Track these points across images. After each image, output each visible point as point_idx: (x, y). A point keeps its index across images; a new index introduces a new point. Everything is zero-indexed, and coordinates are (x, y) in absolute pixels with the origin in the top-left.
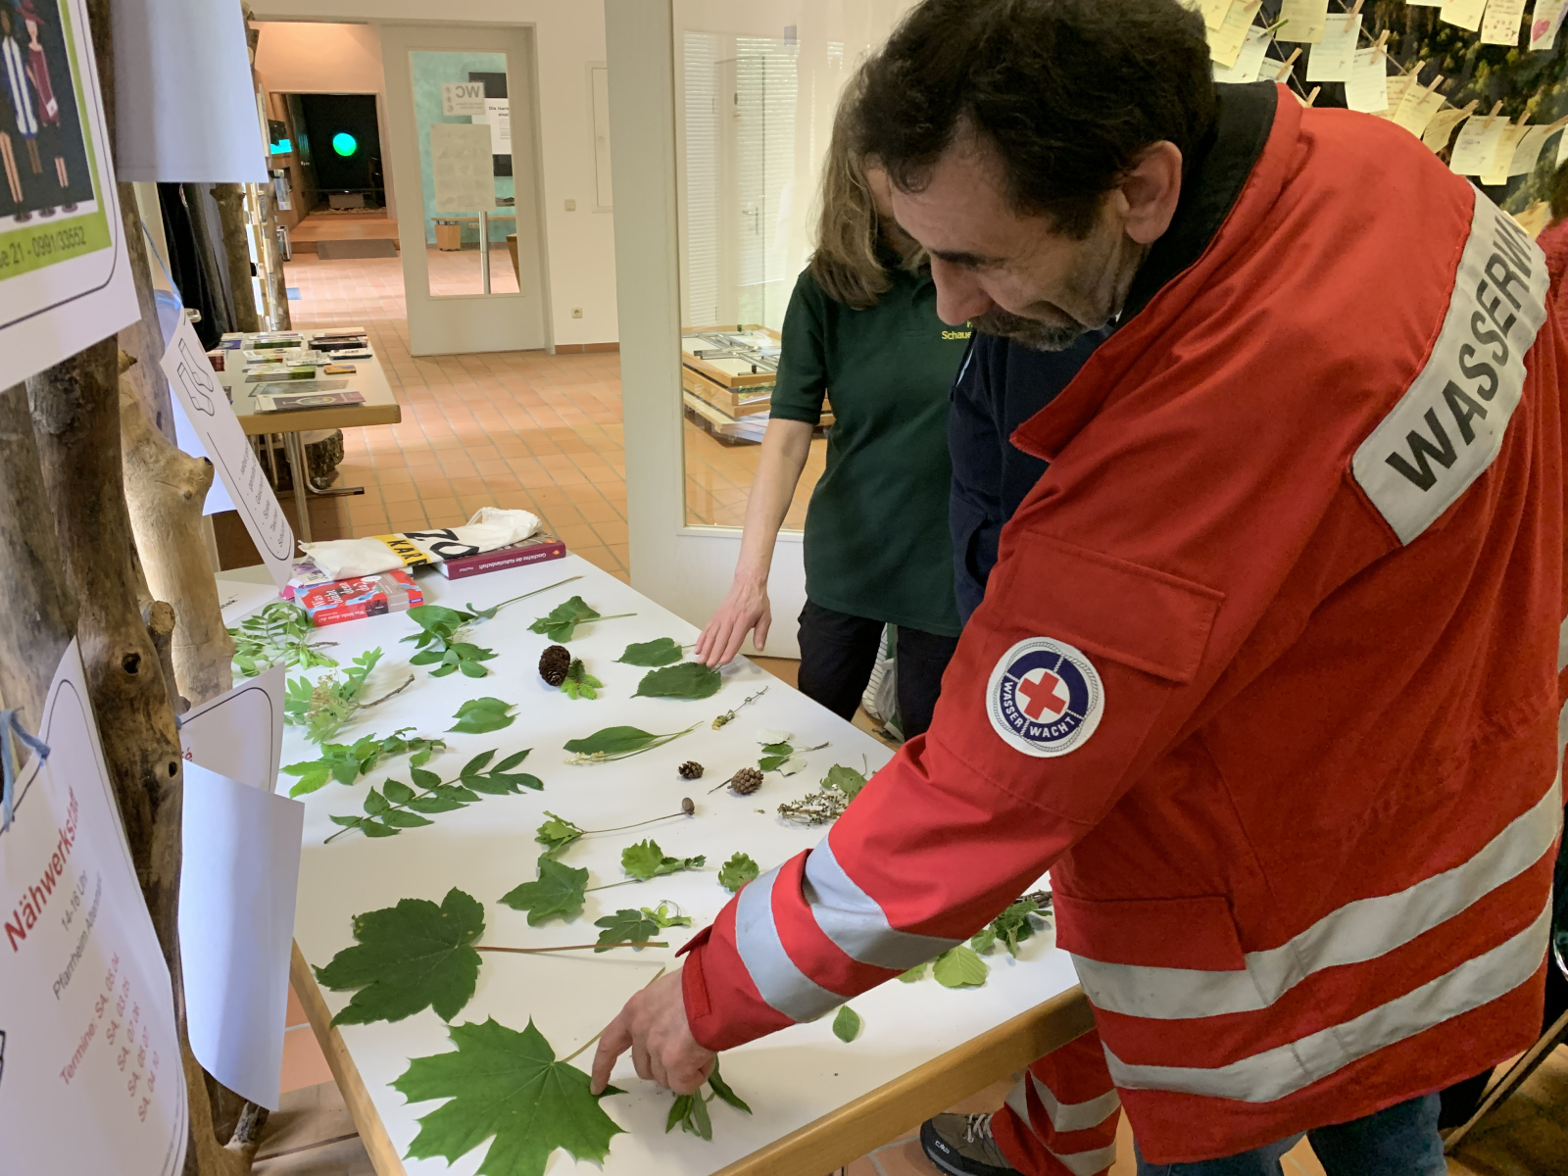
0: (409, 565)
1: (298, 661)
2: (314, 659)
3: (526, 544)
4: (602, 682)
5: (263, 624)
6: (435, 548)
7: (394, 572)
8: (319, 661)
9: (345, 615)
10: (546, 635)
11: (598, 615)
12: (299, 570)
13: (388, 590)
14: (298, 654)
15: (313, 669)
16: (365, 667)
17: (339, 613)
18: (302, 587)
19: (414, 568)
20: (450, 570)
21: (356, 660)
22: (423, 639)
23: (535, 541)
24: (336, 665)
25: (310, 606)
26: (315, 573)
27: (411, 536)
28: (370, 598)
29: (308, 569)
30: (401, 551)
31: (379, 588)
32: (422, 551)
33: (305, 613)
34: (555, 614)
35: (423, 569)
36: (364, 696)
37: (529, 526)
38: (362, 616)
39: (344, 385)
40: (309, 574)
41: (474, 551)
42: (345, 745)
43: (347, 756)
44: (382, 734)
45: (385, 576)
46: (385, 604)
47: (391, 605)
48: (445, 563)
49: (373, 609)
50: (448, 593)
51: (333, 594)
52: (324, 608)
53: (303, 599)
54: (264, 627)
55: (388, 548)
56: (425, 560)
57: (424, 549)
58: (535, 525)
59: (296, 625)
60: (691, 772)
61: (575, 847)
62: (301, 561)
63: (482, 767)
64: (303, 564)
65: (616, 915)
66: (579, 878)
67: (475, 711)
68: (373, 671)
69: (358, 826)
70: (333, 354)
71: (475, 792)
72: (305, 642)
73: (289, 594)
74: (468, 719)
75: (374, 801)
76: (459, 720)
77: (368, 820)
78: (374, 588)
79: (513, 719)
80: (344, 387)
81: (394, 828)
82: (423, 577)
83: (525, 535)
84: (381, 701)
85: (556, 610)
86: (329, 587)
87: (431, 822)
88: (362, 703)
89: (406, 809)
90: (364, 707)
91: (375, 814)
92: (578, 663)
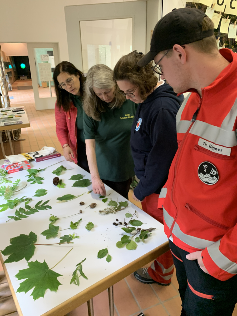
0: (28, 160)
1: (4, 182)
2: (7, 181)
3: (53, 154)
4: (66, 184)
6: (34, 156)
7: (25, 161)
9: (14, 171)
10: (55, 174)
11: (66, 169)
12: (6, 161)
13: (23, 166)
14: (4, 180)
15: (7, 183)
16: (17, 183)
18: (6, 165)
20: (37, 160)
21: (15, 181)
22: (30, 176)
23: (55, 153)
24: (12, 182)
25: (7, 169)
26: (9, 162)
27: (29, 153)
29: (7, 161)
31: (22, 165)
32: (31, 157)
33: (6, 171)
35: (31, 160)
36: (17, 189)
37: (53, 150)
38: (18, 171)
40: (7, 162)
41: (42, 156)
42: (12, 200)
43: (12, 203)
44: (20, 198)
45: (23, 162)
46: (23, 168)
47: (24, 169)
49: (20, 170)
50: (36, 166)
51: (12, 167)
52: (10, 170)
53: (6, 168)
55: (24, 156)
56: (31, 159)
59: (4, 174)
60: (82, 204)
61: (57, 221)
62: (6, 159)
63: (40, 204)
64: (7, 160)
65: (64, 236)
66: (57, 228)
67: (39, 192)
68: (19, 184)
69: (13, 218)
70: (17, 112)
71: (38, 210)
72: (6, 177)
73: (3, 167)
74: (37, 193)
75: (17, 212)
76: (35, 194)
77: (15, 217)
78: (21, 165)
79: (46, 193)
80: (19, 120)
81: (20, 218)
82: (31, 162)
83: (52, 152)
84: (20, 190)
85: (58, 169)
86: (11, 165)
87: (28, 217)
88: (16, 191)
89: (23, 214)
90: (17, 191)
91: (17, 215)
92: (61, 180)
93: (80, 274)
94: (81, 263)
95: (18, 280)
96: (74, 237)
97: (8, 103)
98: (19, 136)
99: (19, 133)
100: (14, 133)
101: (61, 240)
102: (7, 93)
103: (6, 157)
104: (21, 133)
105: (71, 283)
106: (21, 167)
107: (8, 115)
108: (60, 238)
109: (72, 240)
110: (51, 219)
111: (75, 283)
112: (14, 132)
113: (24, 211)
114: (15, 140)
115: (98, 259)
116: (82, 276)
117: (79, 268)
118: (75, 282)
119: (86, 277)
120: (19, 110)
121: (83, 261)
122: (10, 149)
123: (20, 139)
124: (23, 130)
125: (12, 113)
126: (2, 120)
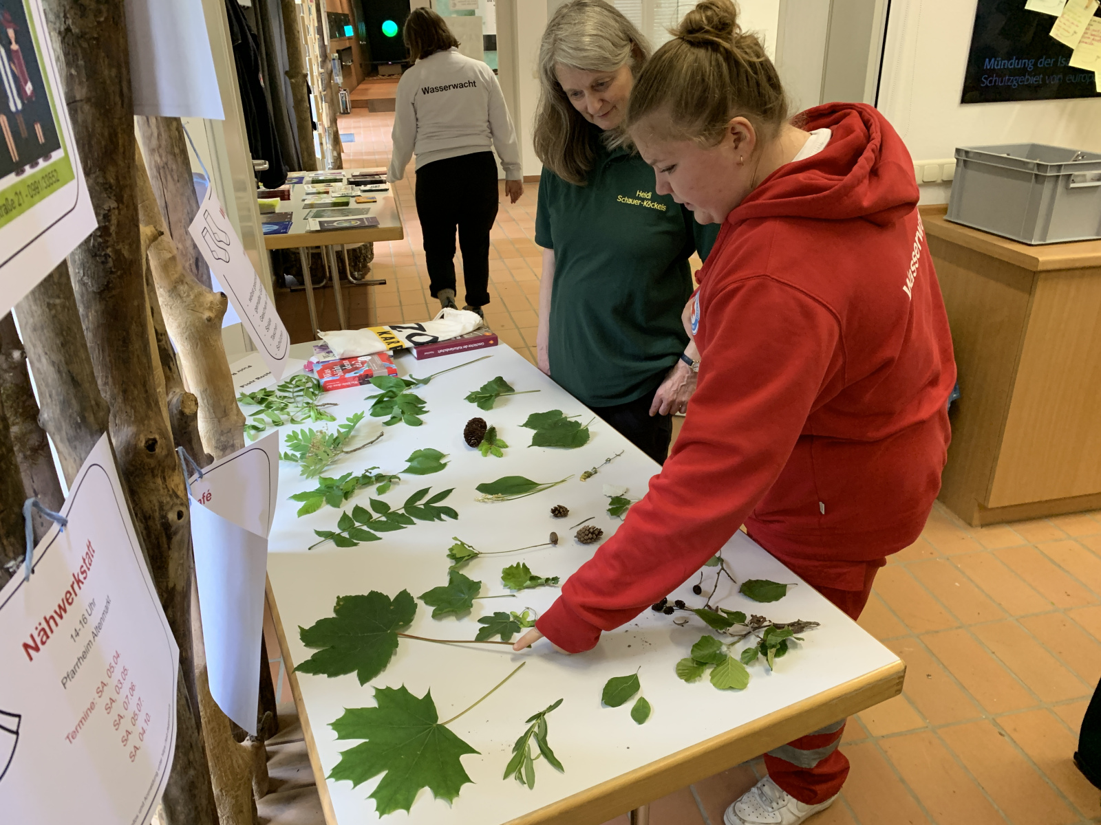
0: (391, 349)
1: (309, 416)
2: (320, 415)
3: (471, 335)
4: (508, 444)
5: (291, 388)
6: (409, 337)
7: (380, 354)
8: (322, 417)
9: (343, 384)
10: (476, 404)
11: (513, 390)
12: (318, 350)
13: (374, 368)
14: (310, 411)
15: (319, 422)
16: (352, 424)
17: (341, 383)
18: (319, 363)
19: (394, 352)
20: (418, 353)
21: (348, 419)
23: (477, 333)
25: (322, 377)
26: (328, 352)
27: (394, 328)
28: (362, 373)
29: (325, 349)
30: (386, 339)
31: (369, 366)
32: (399, 340)
33: (318, 381)
34: (484, 388)
35: (400, 352)
36: (347, 444)
37: (474, 323)
38: (356, 385)
39: (367, 211)
40: (324, 353)
41: (435, 340)
42: (334, 478)
43: (334, 488)
44: (358, 473)
45: (374, 356)
46: (370, 377)
48: (415, 348)
49: (364, 380)
50: (415, 370)
51: (338, 368)
52: (331, 379)
53: (318, 372)
54: (291, 390)
55: (377, 337)
56: (401, 346)
57: (401, 338)
58: (478, 322)
59: (311, 390)
60: (559, 512)
61: (473, 563)
62: (320, 343)
63: (419, 500)
64: (321, 346)
65: (493, 615)
66: (474, 588)
67: (420, 458)
68: (357, 426)
69: (332, 538)
70: (363, 187)
71: (412, 518)
72: (316, 403)
73: (309, 367)
74: (415, 463)
75: (345, 521)
76: (409, 464)
77: (339, 534)
78: (365, 365)
79: (445, 465)
80: (366, 214)
81: (355, 541)
82: (400, 357)
83: (471, 330)
84: (359, 449)
85: (485, 386)
86: (335, 364)
87: (380, 539)
88: (345, 450)
89: (365, 528)
90: (347, 453)
91: (344, 530)
92: (493, 429)
93: (539, 751)
94: (544, 713)
95: (337, 739)
96: (525, 623)
97: (335, 154)
98: (366, 269)
99: (365, 260)
100: (349, 259)
101: (482, 626)
102: (334, 121)
103: (318, 334)
104: (372, 258)
105: (506, 776)
106: (365, 371)
107: (334, 195)
108: (480, 621)
109: (518, 630)
110: (454, 552)
111: (520, 778)
112: (351, 253)
113: (368, 516)
114: (352, 283)
115: (603, 707)
116: (546, 756)
117: (536, 729)
118: (520, 773)
119: (557, 764)
120: (369, 179)
121: (551, 708)
122: (336, 309)
123: (368, 277)
124: (379, 248)
125: (346, 188)
126: (315, 210)
